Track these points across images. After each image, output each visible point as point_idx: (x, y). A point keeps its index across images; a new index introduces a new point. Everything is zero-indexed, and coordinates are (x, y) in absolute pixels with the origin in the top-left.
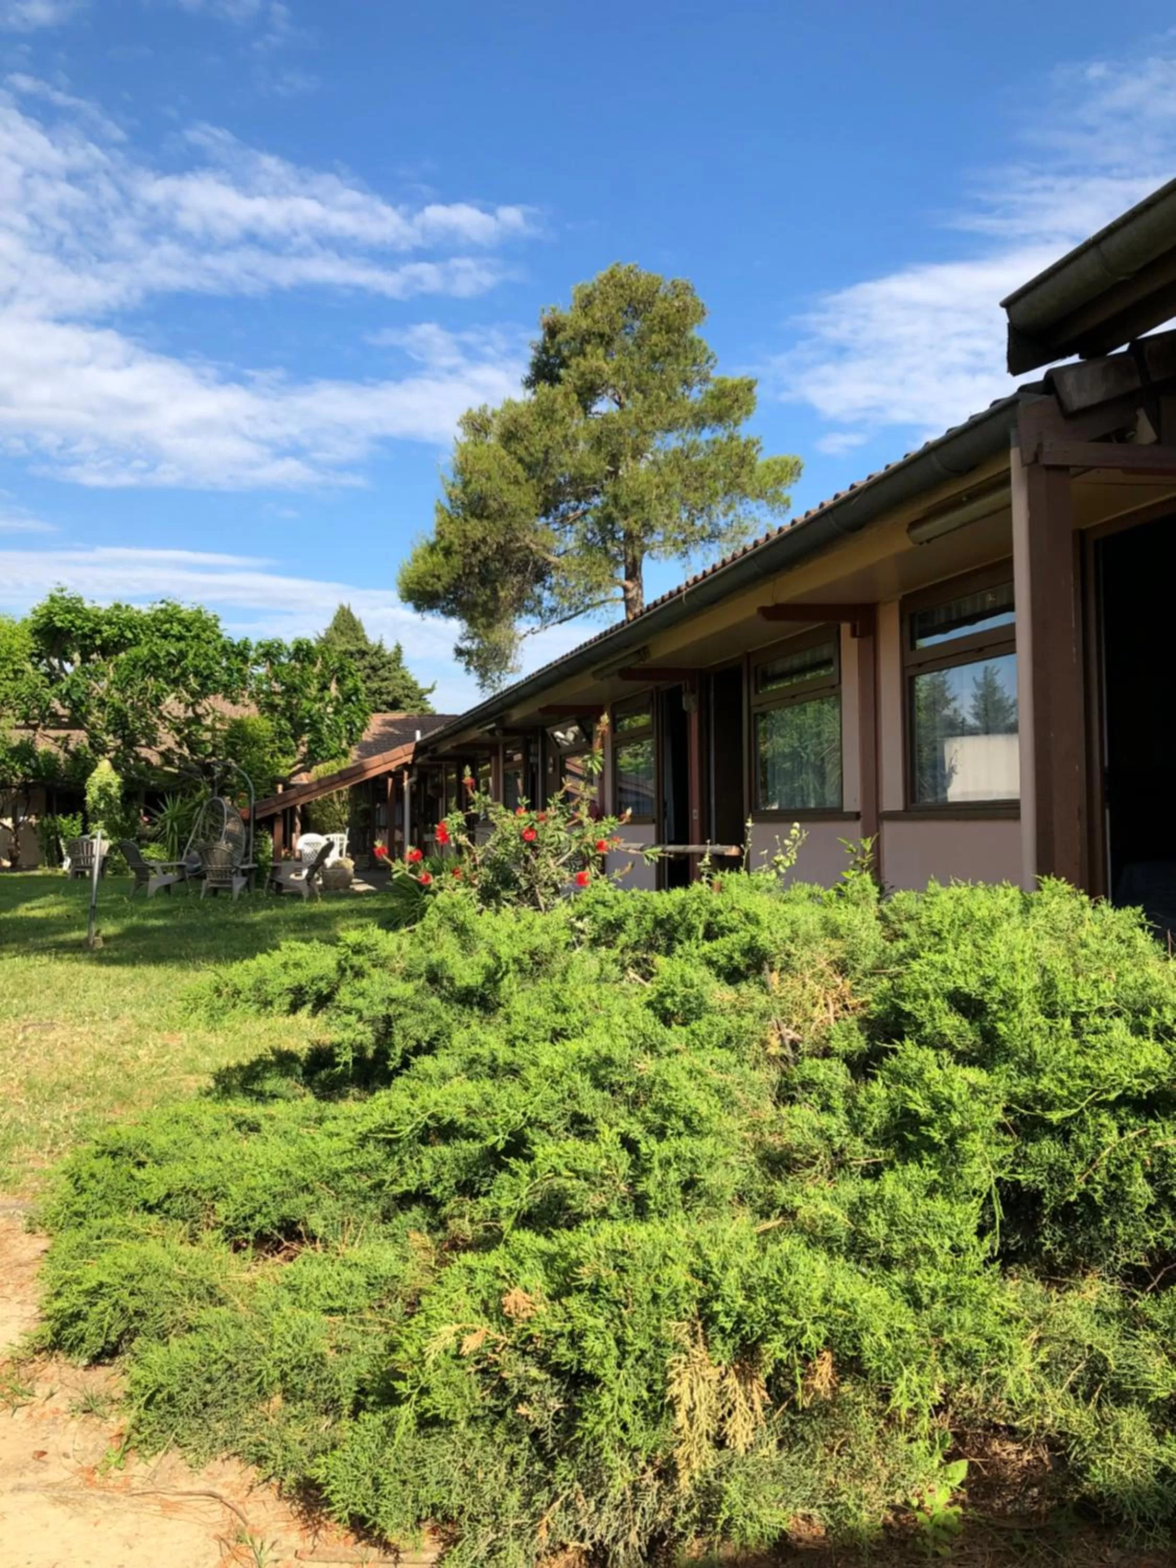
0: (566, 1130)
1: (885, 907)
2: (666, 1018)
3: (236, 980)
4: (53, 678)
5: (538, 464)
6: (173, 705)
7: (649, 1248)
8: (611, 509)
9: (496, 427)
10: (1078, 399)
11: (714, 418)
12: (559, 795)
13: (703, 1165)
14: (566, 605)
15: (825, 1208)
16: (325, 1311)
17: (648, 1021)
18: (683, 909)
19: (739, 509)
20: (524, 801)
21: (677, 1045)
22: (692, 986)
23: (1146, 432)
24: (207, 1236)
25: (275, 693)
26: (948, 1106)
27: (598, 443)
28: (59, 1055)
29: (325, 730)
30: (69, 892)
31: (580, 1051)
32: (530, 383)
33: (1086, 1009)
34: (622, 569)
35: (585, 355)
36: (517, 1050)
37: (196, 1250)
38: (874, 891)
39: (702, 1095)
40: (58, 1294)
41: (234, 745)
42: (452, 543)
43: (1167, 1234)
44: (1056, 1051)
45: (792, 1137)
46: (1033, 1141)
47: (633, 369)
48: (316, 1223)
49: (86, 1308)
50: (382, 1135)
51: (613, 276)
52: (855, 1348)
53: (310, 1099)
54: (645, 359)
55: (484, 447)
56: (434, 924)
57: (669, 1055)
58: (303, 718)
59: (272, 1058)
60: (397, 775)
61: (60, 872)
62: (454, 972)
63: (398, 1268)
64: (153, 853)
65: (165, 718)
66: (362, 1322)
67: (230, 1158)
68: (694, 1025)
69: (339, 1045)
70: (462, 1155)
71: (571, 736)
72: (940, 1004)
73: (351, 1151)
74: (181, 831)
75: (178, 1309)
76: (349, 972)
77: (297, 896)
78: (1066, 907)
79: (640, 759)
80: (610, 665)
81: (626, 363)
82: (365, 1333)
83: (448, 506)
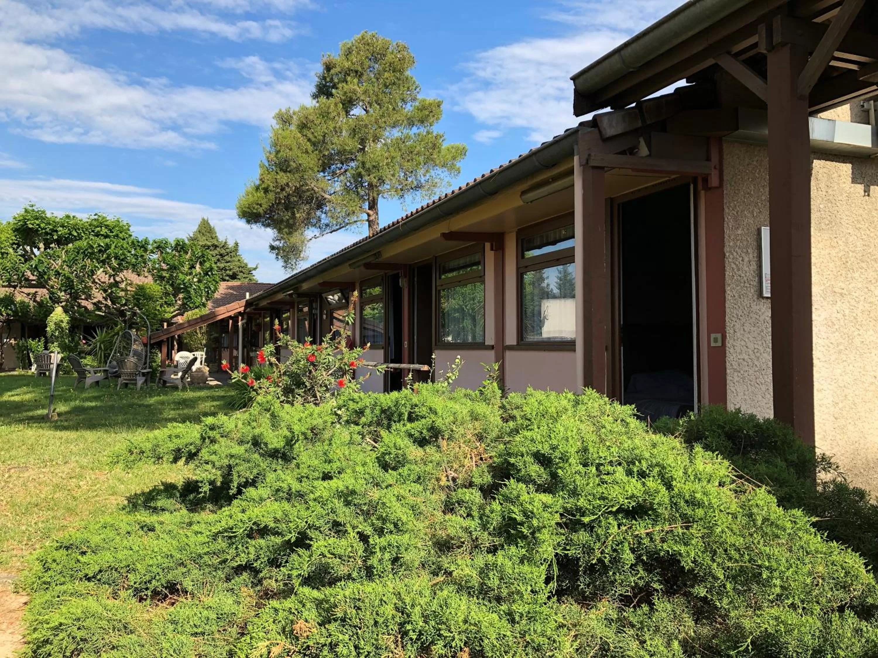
0: (330, 530)
1: (504, 401)
2: (385, 467)
3: (141, 445)
4: (27, 258)
5: (319, 143)
6: (101, 275)
7: (373, 597)
8: (360, 170)
9: (295, 120)
10: (610, 131)
11: (419, 121)
12: (329, 336)
13: (402, 549)
14: (335, 222)
15: (467, 571)
16: (192, 634)
17: (375, 470)
18: (397, 403)
19: (432, 173)
20: (309, 339)
21: (391, 482)
22: (400, 449)
23: (644, 151)
24: (123, 594)
25: (163, 270)
26: (531, 515)
27: (354, 132)
28: (30, 485)
29: (192, 292)
30: (36, 385)
31: (337, 487)
32: (315, 96)
33: (603, 462)
34: (367, 203)
35: (347, 82)
36: (303, 484)
37: (117, 602)
38: (499, 393)
39: (404, 510)
40: (35, 630)
41: (138, 300)
42: (269, 186)
43: (640, 578)
44: (588, 484)
45: (451, 532)
46: (575, 532)
47: (374, 91)
48: (188, 584)
49: (52, 637)
50: (226, 534)
51: (363, 39)
52: (481, 645)
53: (184, 511)
54: (381, 86)
55: (288, 132)
56: (256, 413)
57: (387, 487)
58: (180, 284)
59: (162, 487)
60: (235, 318)
61: (30, 373)
62: (267, 440)
63: (234, 608)
64: (88, 361)
65: (97, 283)
66: (213, 639)
67: (137, 548)
68: (400, 470)
69: (202, 482)
70: (271, 544)
71: (336, 297)
72: (529, 459)
73: (208, 543)
74: (106, 350)
75: (106, 637)
76: (207, 440)
77: (175, 388)
78: (596, 405)
79: (376, 311)
80: (358, 261)
81: (370, 88)
82: (216, 646)
83: (267, 164)
